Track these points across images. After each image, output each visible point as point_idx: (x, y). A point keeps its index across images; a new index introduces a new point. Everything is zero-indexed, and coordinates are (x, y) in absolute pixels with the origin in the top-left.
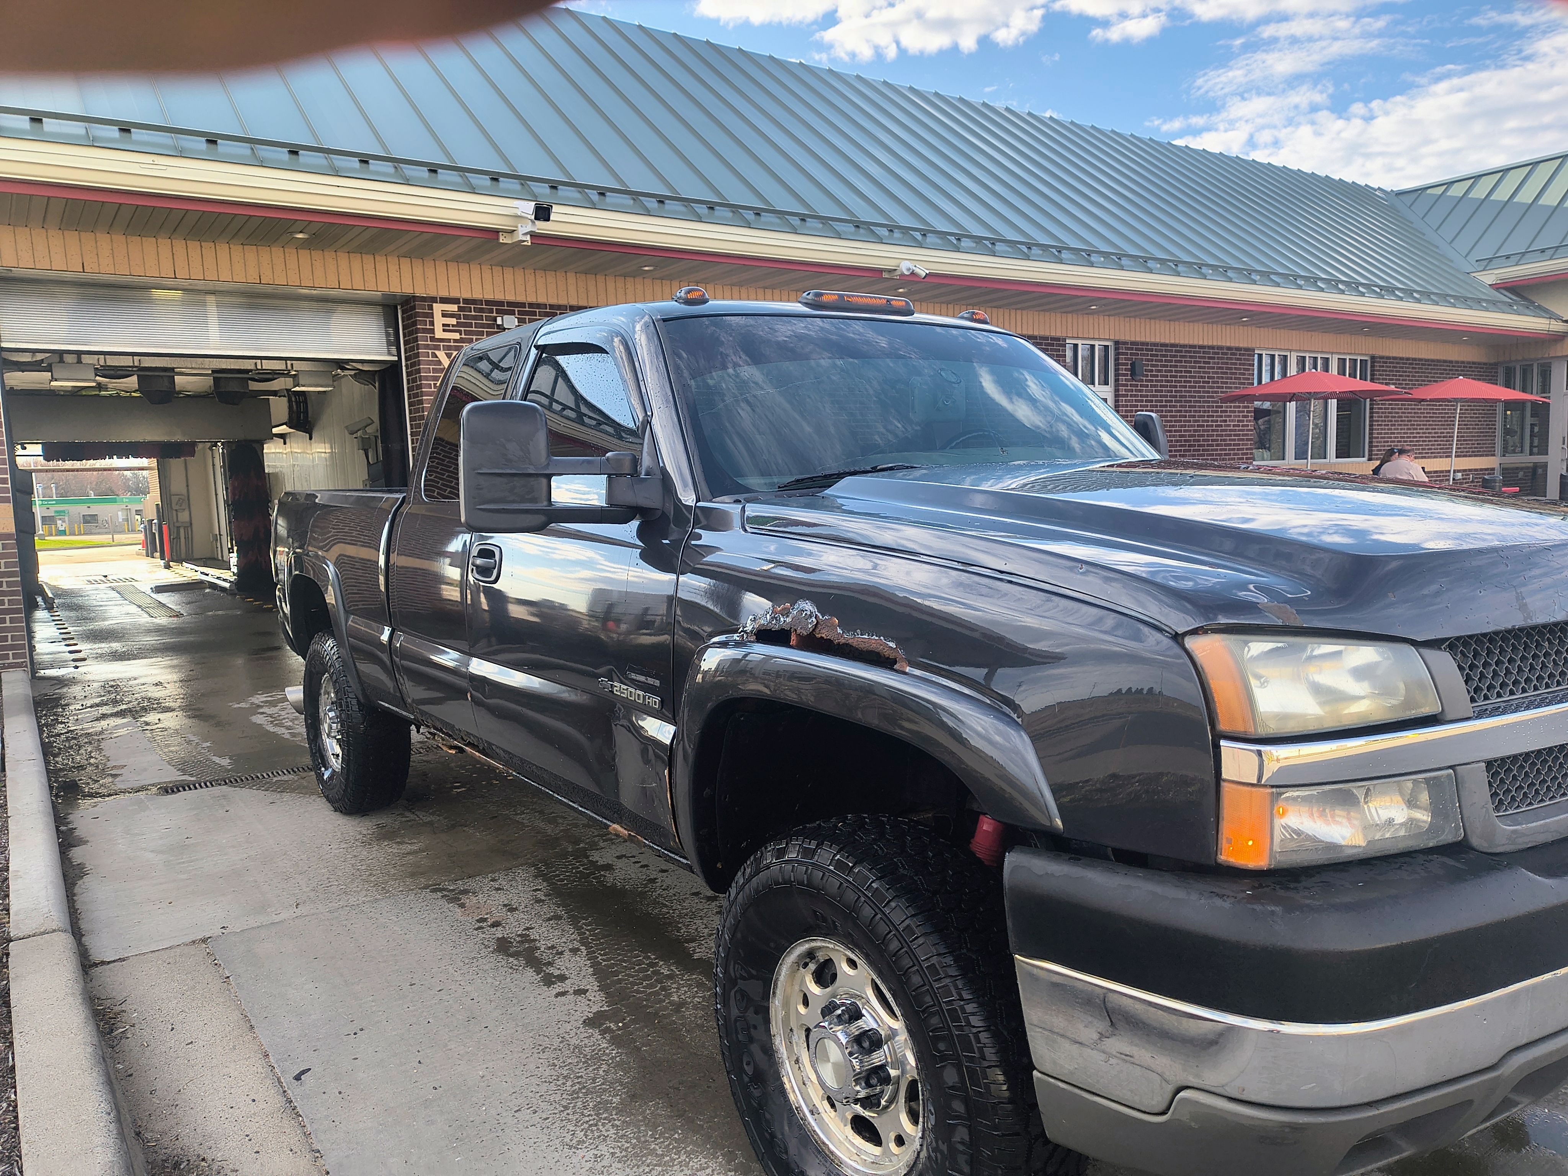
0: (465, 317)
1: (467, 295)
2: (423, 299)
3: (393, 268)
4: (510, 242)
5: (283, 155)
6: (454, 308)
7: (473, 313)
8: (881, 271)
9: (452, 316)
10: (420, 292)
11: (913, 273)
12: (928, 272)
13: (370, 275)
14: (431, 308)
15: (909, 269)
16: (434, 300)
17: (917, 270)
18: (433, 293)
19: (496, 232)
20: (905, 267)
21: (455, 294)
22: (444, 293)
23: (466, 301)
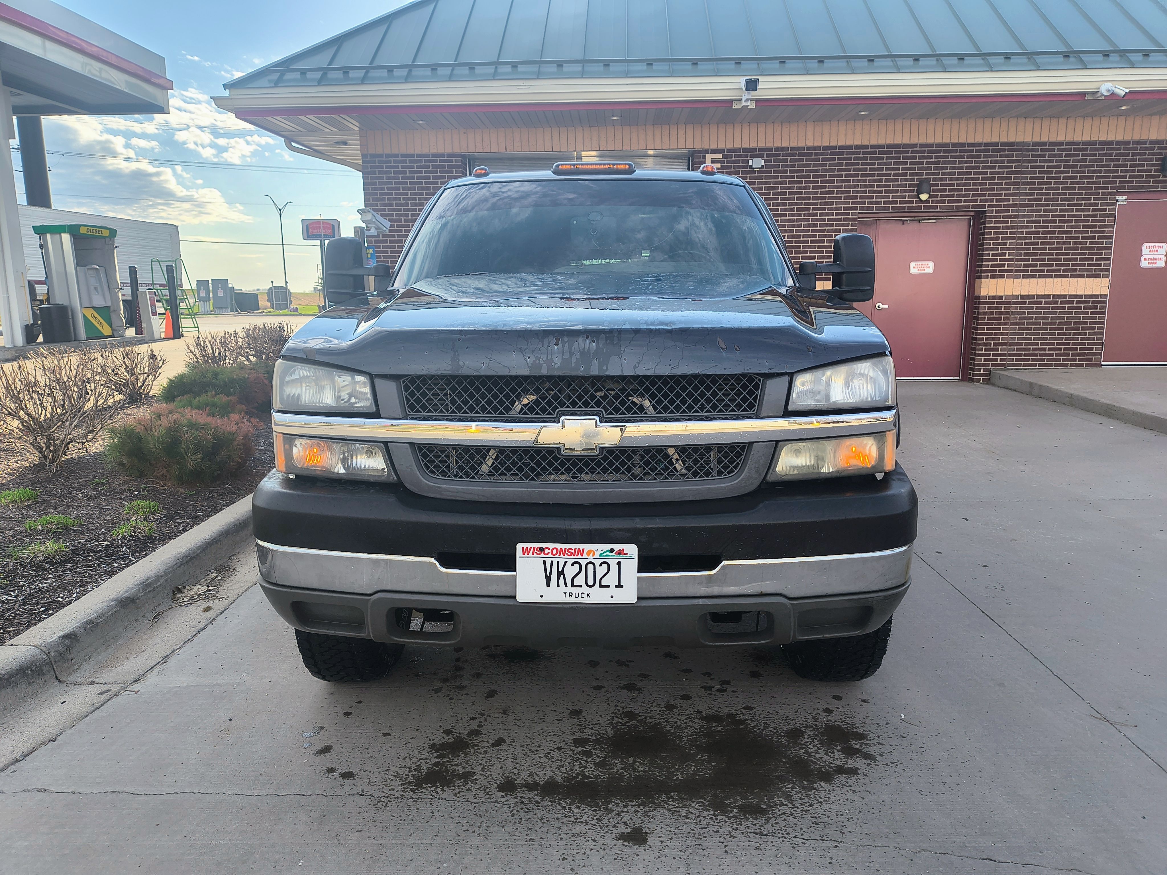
0: (728, 162)
1: (730, 146)
2: (699, 152)
3: (681, 133)
4: (740, 107)
5: (600, 68)
6: (720, 156)
7: (733, 159)
8: (1083, 94)
9: (718, 162)
10: (698, 147)
11: (1113, 94)
12: (1127, 91)
13: (666, 139)
14: (704, 157)
15: (1108, 91)
16: (707, 152)
17: (1117, 91)
18: (706, 147)
19: (731, 102)
20: (1104, 89)
21: (722, 146)
22: (714, 146)
23: (729, 150)
